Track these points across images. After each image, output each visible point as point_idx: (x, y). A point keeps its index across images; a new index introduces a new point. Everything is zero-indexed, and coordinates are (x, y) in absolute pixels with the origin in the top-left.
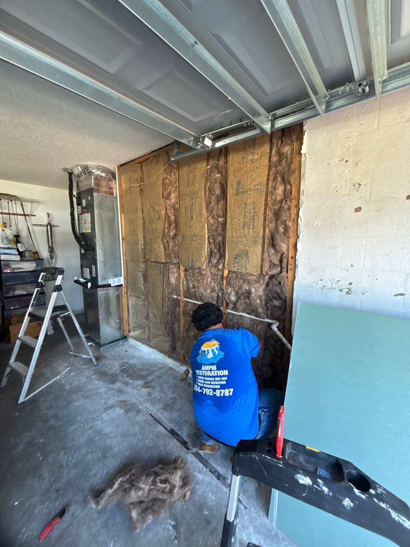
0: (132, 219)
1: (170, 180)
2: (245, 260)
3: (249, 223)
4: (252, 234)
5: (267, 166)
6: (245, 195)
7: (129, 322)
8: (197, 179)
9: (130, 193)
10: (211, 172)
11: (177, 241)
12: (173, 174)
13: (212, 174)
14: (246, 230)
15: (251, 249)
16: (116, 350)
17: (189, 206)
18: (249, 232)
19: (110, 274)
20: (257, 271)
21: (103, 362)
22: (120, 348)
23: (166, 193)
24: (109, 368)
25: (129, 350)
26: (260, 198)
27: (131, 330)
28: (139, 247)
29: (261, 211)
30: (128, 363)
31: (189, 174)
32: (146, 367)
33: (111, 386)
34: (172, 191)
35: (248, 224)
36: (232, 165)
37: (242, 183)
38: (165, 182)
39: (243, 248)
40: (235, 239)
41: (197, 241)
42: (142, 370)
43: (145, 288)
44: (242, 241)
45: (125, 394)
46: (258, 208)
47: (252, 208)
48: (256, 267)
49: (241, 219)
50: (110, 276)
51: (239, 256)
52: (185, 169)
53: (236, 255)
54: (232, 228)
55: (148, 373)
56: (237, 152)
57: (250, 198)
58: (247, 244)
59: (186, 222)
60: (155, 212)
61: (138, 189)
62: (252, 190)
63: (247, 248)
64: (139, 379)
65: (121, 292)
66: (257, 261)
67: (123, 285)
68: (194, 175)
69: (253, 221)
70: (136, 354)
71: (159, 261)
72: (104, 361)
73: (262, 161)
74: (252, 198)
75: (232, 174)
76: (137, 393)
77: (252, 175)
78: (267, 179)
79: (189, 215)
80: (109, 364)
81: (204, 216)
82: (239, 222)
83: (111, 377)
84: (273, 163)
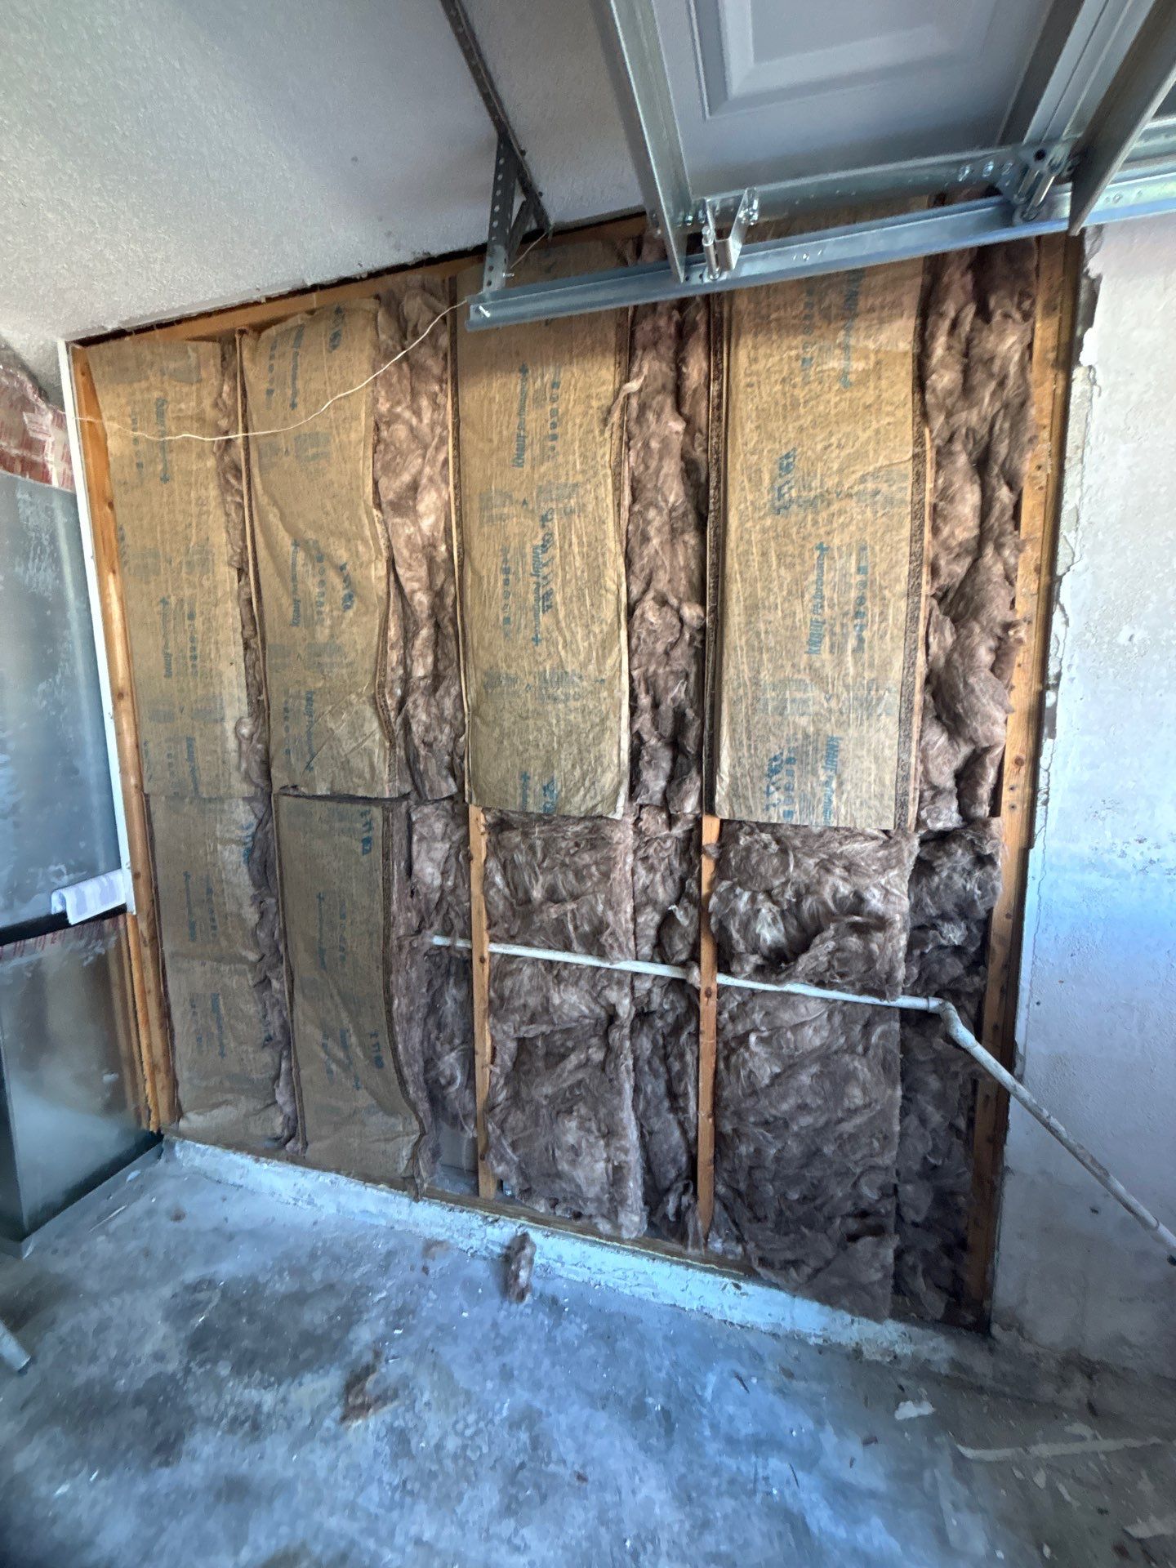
0: (181, 601)
1: (412, 429)
2: (823, 778)
3: (837, 629)
4: (852, 671)
5: (910, 405)
6: (817, 513)
7: (171, 1073)
8: (573, 430)
9: (165, 479)
10: (643, 408)
11: (448, 703)
12: (424, 403)
13: (651, 416)
14: (826, 655)
15: (852, 732)
16: (117, 1223)
17: (528, 550)
18: (840, 663)
19: (53, 868)
20: (880, 819)
21: (64, 1329)
22: (140, 1206)
23: (391, 488)
24: (113, 1353)
25: (188, 1204)
26: (888, 529)
27: (185, 1107)
28: (223, 732)
29: (897, 580)
30: (211, 1283)
31: (522, 408)
32: (317, 1276)
33: (165, 1477)
34: (424, 481)
35: (833, 634)
36: (750, 385)
37: (801, 464)
38: (384, 434)
39: (811, 729)
40: (770, 694)
41: (572, 704)
42: (300, 1298)
43: (262, 914)
44: (805, 702)
45: (270, 1501)
46: (883, 567)
47: (853, 570)
48: (874, 802)
49: (799, 609)
50: (59, 874)
51: (790, 761)
52: (496, 385)
53: (775, 759)
54: (756, 648)
55: (339, 1311)
56: (775, 337)
57: (843, 526)
58: (830, 711)
59: (507, 620)
60: (322, 572)
61: (211, 463)
62: (850, 496)
63: (829, 728)
64: (308, 1366)
65: (118, 942)
66: (881, 781)
67: (132, 908)
68: (554, 413)
69: (858, 621)
70: (237, 1213)
71: (361, 793)
72: (69, 1320)
73: (884, 383)
74: (853, 528)
75: (749, 426)
76: (333, 1467)
77: (847, 435)
78: (915, 456)
79: (527, 589)
80: (102, 1327)
81: (611, 597)
82: (789, 622)
83: (140, 1414)
84: (937, 397)
